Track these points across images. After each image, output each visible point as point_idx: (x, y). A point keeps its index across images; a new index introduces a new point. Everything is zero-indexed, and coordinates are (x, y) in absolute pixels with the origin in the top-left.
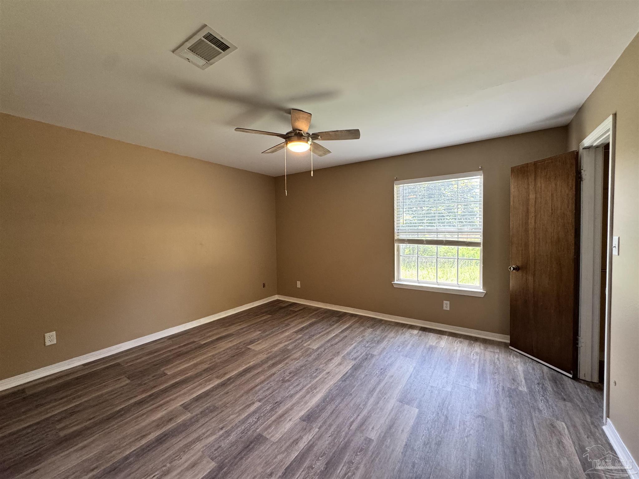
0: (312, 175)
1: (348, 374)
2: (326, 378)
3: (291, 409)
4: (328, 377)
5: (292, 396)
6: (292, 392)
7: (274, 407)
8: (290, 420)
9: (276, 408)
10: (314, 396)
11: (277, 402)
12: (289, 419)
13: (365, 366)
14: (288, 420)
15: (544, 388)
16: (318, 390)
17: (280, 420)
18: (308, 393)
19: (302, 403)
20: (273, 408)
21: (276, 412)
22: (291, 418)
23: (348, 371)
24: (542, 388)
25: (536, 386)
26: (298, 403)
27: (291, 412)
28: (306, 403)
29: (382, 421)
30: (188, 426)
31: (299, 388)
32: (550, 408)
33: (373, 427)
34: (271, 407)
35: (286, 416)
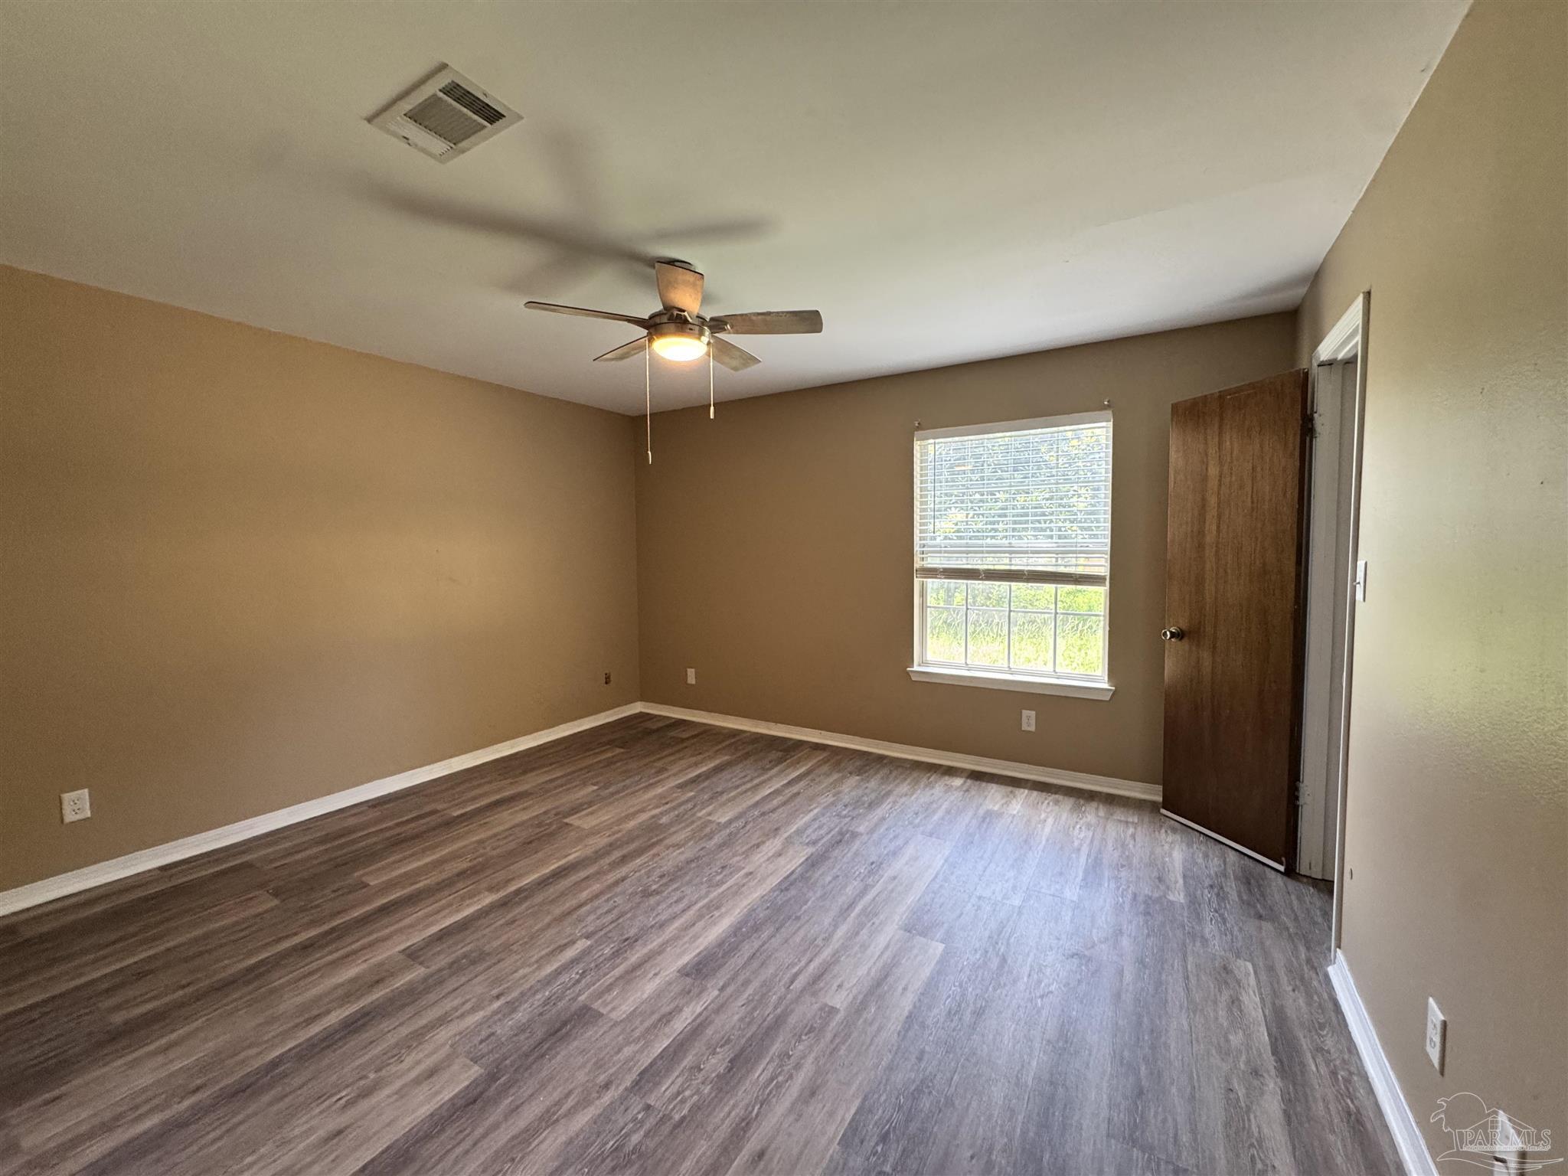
0: (712, 416)
1: (794, 876)
2: (744, 885)
3: (660, 951)
4: (749, 881)
5: (662, 926)
6: (663, 917)
7: (621, 949)
8: (656, 975)
9: (626, 951)
10: (714, 924)
11: (627, 939)
12: (653, 972)
13: (836, 857)
14: (651, 975)
15: (1221, 893)
16: (723, 910)
17: (634, 974)
18: (700, 916)
19: (686, 939)
20: (617, 951)
21: (626, 959)
22: (659, 972)
23: (796, 869)
24: (1218, 895)
25: (1206, 891)
26: (676, 938)
27: (659, 958)
28: (696, 937)
29: (862, 971)
30: (420, 993)
31: (681, 906)
32: (1226, 935)
33: (842, 982)
34: (613, 950)
35: (648, 966)
